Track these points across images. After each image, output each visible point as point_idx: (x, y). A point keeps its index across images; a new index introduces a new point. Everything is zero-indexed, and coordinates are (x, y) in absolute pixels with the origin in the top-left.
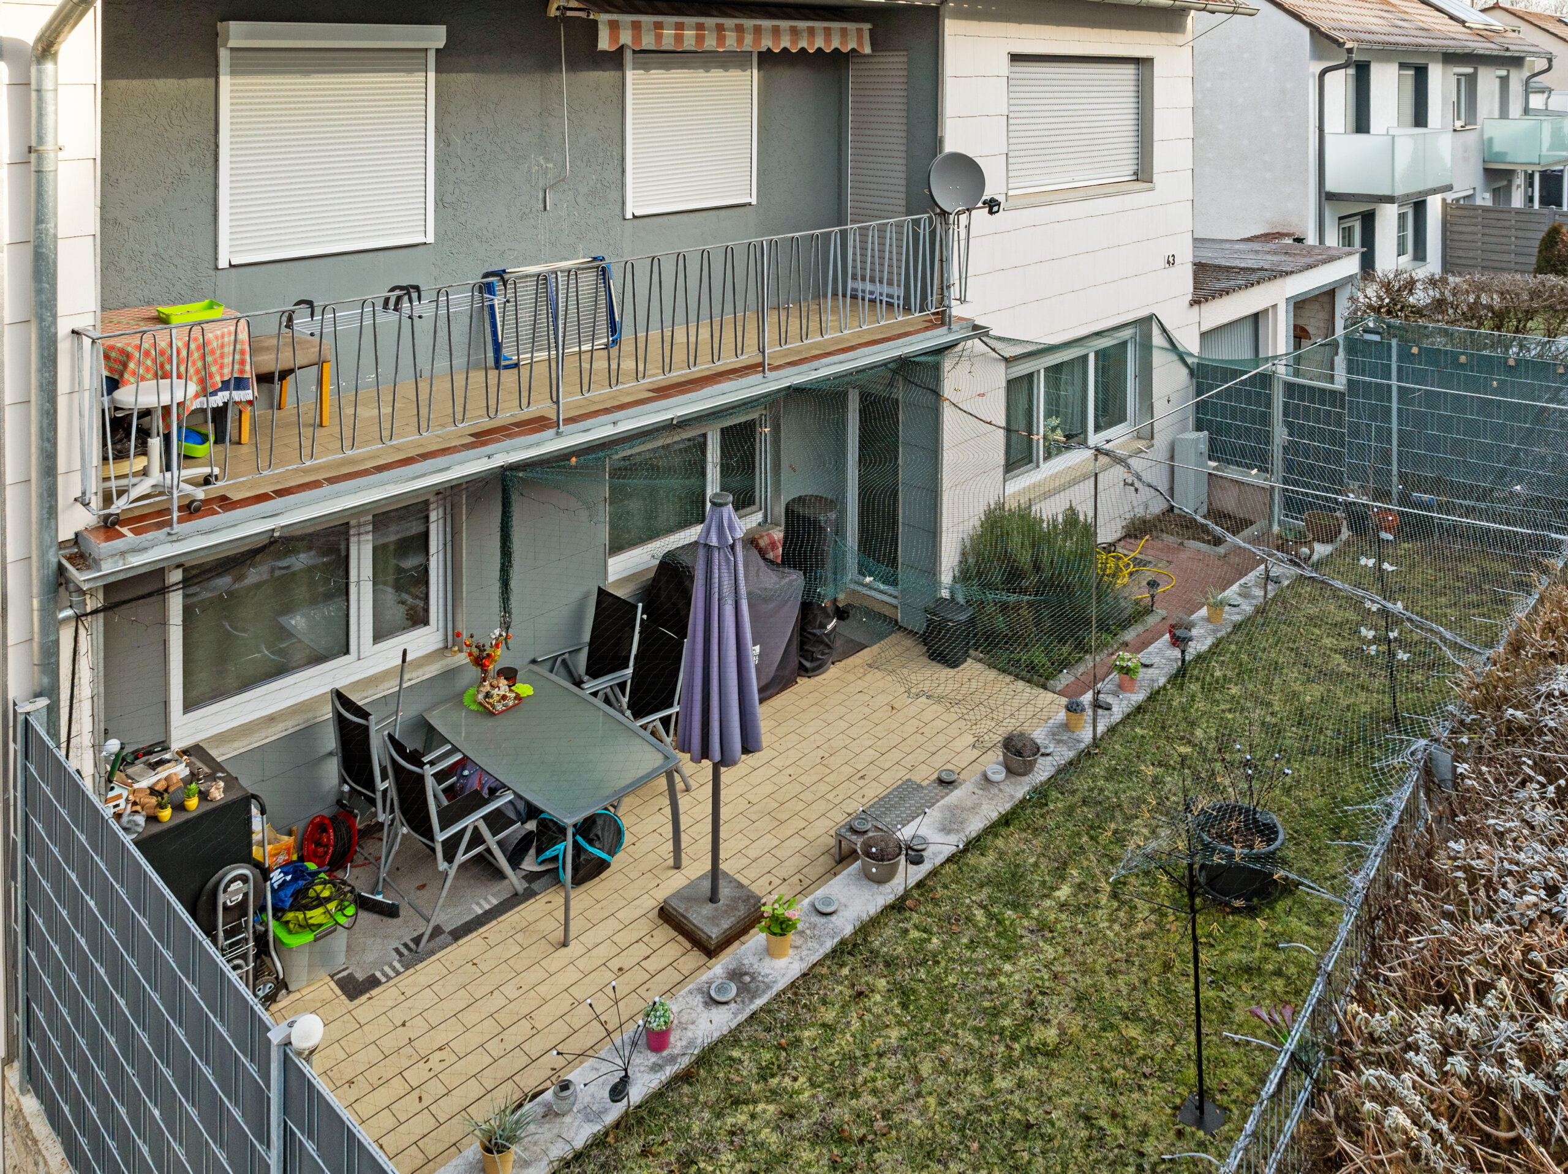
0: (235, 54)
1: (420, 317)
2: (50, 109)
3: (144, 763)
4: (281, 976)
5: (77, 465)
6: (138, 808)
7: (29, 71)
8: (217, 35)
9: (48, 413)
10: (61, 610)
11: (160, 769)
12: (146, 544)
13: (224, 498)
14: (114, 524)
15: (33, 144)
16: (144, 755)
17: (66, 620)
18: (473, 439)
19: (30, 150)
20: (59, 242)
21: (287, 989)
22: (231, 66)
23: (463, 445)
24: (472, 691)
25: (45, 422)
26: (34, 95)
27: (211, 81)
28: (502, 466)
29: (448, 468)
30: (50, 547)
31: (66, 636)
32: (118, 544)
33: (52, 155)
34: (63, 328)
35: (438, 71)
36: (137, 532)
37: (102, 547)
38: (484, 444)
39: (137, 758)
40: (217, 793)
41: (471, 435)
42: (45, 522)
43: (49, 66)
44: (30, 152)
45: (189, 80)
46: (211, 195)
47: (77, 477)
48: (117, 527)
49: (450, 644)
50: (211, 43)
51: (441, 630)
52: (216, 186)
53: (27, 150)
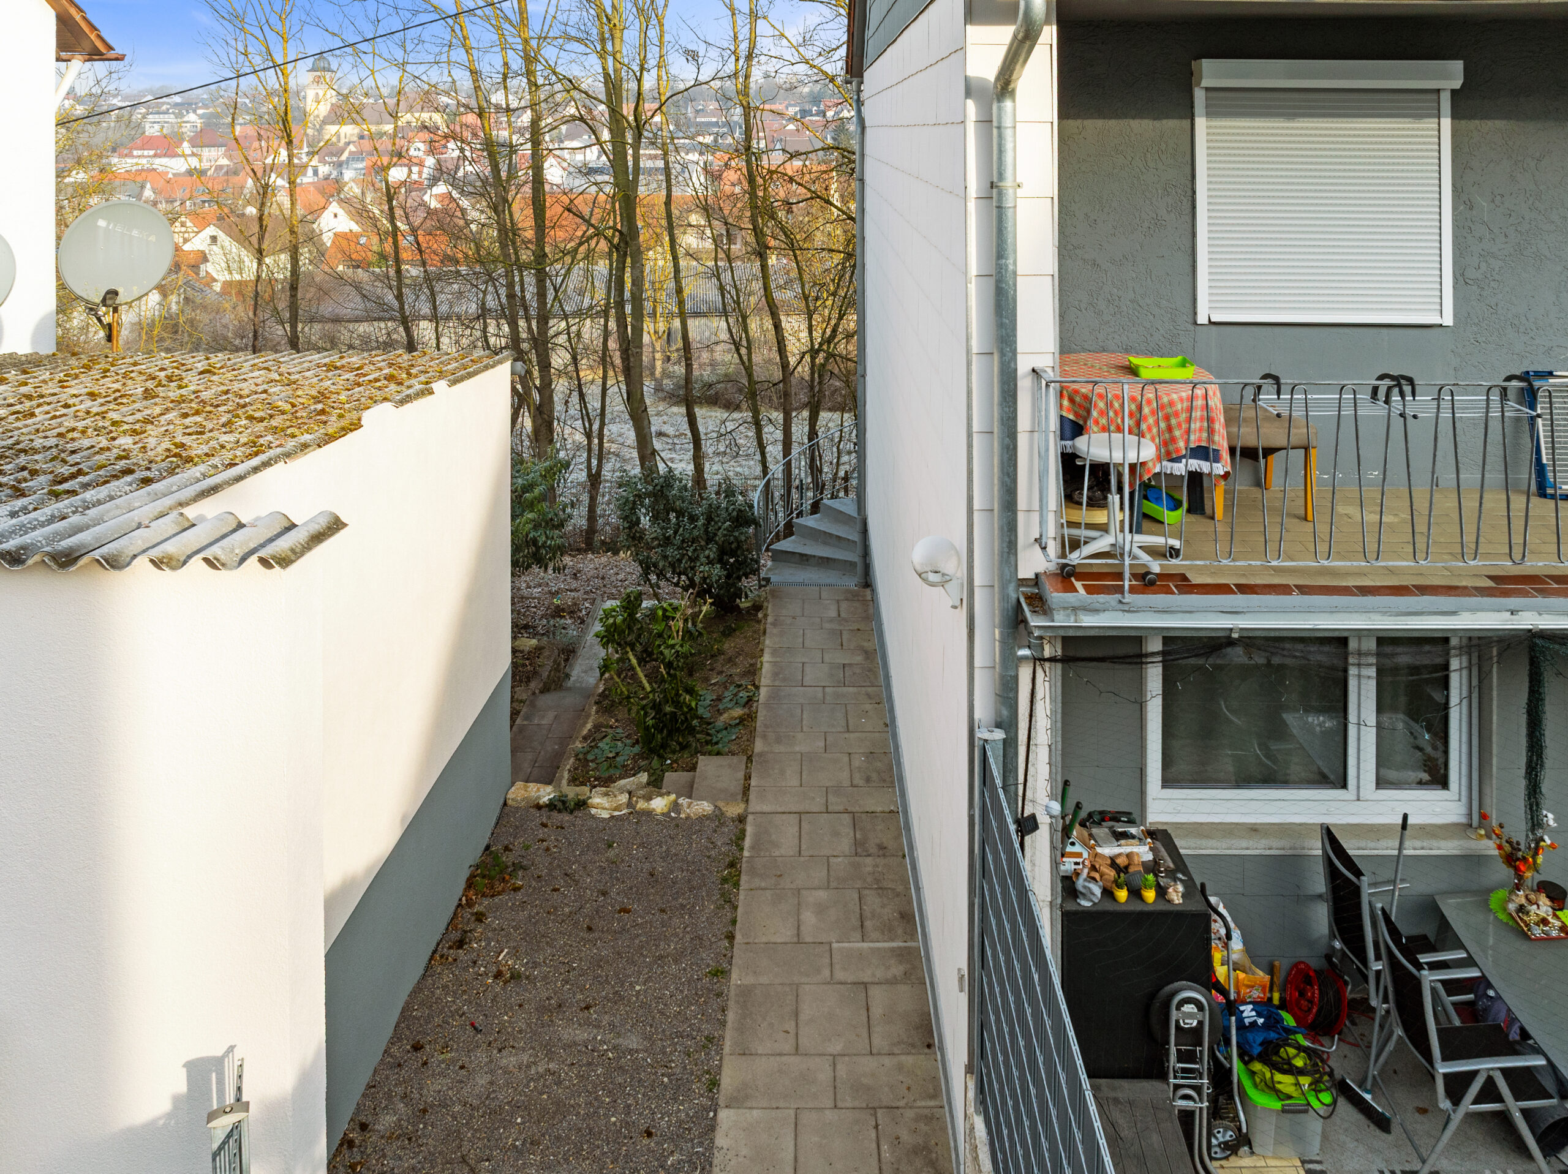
0: (1210, 94)
1: (1415, 417)
2: (1009, 145)
3: (1110, 828)
4: (1244, 1130)
5: (1036, 506)
6: (1097, 876)
7: (991, 109)
8: (1192, 74)
9: (1008, 448)
10: (1020, 647)
11: (1123, 842)
12: (1098, 606)
13: (1184, 578)
14: (1070, 575)
15: (995, 180)
16: (1111, 819)
17: (1024, 658)
18: (1491, 584)
19: (992, 185)
20: (1018, 278)
21: (1251, 1148)
22: (1207, 107)
23: (1476, 588)
24: (1502, 894)
25: (1006, 456)
26: (995, 131)
27: (1186, 123)
28: (1530, 630)
29: (1454, 613)
30: (1010, 582)
31: (1025, 674)
32: (1069, 597)
33: (1010, 191)
34: (1023, 366)
35: (1455, 116)
36: (1089, 590)
37: (1056, 597)
38: (1506, 594)
39: (1103, 820)
40: (1176, 894)
41: (1490, 577)
42: (1005, 555)
43: (1008, 104)
44: (992, 187)
45: (1164, 121)
46: (1189, 244)
47: (1035, 517)
48: (1073, 579)
49: (1475, 823)
50: (1186, 84)
51: (1464, 799)
52: (1194, 235)
53: (989, 185)
